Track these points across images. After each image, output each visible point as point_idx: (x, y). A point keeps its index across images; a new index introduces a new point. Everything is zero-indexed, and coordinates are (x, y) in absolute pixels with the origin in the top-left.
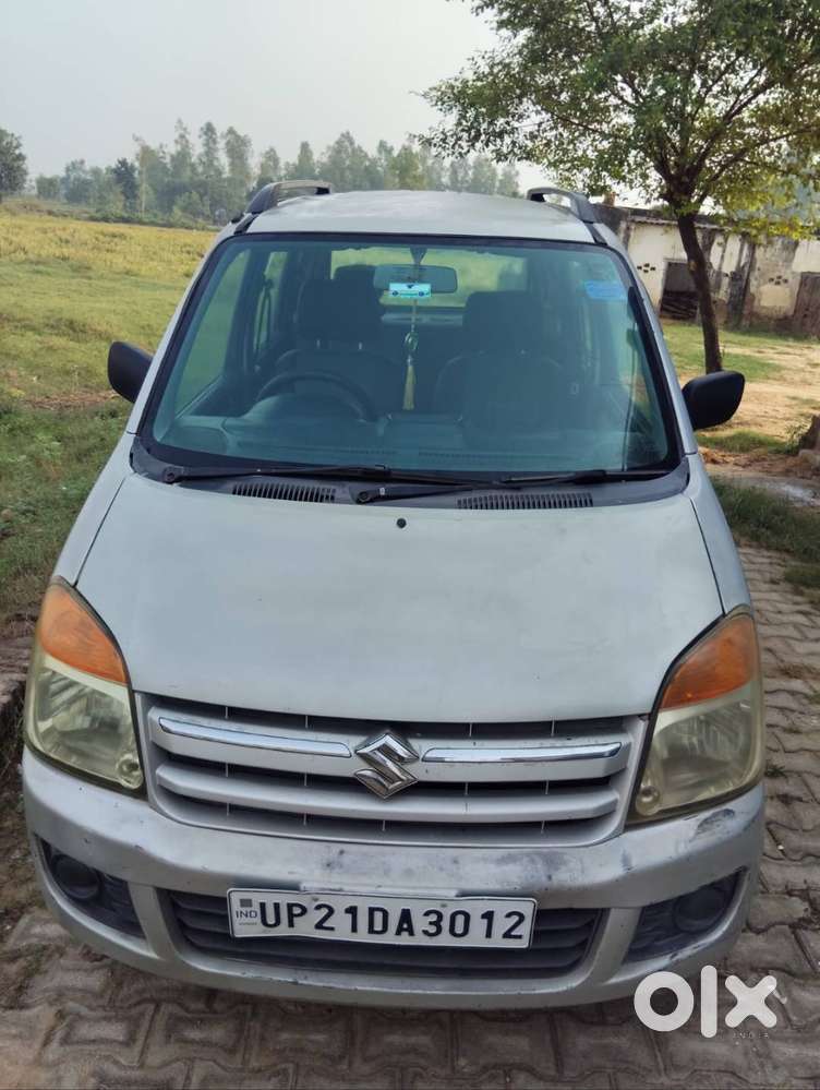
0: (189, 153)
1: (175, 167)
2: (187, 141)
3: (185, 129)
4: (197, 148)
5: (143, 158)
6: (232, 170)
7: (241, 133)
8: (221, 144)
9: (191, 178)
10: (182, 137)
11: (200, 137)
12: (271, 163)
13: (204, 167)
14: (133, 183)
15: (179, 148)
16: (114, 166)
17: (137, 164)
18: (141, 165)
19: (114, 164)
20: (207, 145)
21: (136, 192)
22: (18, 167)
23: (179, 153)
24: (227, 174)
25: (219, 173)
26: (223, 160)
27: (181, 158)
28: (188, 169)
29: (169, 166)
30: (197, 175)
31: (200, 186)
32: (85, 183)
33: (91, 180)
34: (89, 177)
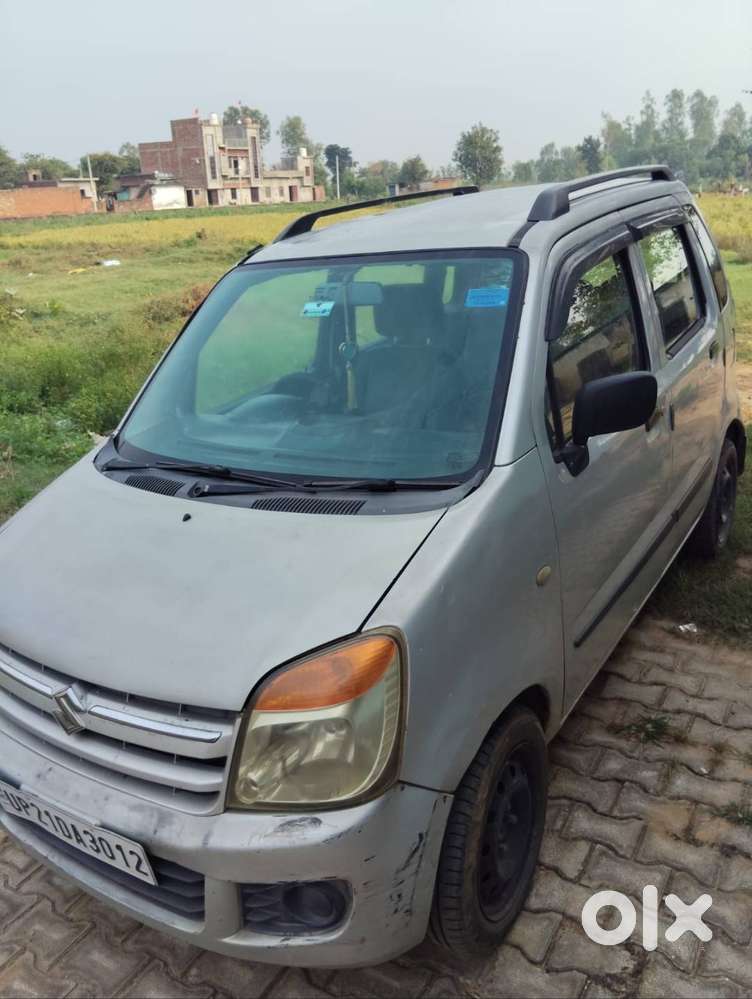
0: (653, 122)
1: (638, 137)
2: (653, 111)
3: (652, 100)
4: (662, 115)
5: (608, 134)
6: (695, 132)
7: (708, 94)
8: (687, 107)
9: (653, 146)
10: (648, 107)
11: (665, 104)
12: (736, 119)
13: (667, 132)
14: (597, 158)
15: (645, 117)
16: (581, 144)
17: (602, 140)
18: (607, 140)
19: (581, 143)
20: (671, 111)
21: (599, 165)
22: (495, 158)
23: (643, 123)
24: (690, 135)
25: (682, 135)
26: (688, 123)
27: (645, 128)
28: (651, 137)
29: (633, 137)
30: (661, 141)
31: (660, 151)
32: (557, 163)
33: (562, 160)
34: (560, 157)
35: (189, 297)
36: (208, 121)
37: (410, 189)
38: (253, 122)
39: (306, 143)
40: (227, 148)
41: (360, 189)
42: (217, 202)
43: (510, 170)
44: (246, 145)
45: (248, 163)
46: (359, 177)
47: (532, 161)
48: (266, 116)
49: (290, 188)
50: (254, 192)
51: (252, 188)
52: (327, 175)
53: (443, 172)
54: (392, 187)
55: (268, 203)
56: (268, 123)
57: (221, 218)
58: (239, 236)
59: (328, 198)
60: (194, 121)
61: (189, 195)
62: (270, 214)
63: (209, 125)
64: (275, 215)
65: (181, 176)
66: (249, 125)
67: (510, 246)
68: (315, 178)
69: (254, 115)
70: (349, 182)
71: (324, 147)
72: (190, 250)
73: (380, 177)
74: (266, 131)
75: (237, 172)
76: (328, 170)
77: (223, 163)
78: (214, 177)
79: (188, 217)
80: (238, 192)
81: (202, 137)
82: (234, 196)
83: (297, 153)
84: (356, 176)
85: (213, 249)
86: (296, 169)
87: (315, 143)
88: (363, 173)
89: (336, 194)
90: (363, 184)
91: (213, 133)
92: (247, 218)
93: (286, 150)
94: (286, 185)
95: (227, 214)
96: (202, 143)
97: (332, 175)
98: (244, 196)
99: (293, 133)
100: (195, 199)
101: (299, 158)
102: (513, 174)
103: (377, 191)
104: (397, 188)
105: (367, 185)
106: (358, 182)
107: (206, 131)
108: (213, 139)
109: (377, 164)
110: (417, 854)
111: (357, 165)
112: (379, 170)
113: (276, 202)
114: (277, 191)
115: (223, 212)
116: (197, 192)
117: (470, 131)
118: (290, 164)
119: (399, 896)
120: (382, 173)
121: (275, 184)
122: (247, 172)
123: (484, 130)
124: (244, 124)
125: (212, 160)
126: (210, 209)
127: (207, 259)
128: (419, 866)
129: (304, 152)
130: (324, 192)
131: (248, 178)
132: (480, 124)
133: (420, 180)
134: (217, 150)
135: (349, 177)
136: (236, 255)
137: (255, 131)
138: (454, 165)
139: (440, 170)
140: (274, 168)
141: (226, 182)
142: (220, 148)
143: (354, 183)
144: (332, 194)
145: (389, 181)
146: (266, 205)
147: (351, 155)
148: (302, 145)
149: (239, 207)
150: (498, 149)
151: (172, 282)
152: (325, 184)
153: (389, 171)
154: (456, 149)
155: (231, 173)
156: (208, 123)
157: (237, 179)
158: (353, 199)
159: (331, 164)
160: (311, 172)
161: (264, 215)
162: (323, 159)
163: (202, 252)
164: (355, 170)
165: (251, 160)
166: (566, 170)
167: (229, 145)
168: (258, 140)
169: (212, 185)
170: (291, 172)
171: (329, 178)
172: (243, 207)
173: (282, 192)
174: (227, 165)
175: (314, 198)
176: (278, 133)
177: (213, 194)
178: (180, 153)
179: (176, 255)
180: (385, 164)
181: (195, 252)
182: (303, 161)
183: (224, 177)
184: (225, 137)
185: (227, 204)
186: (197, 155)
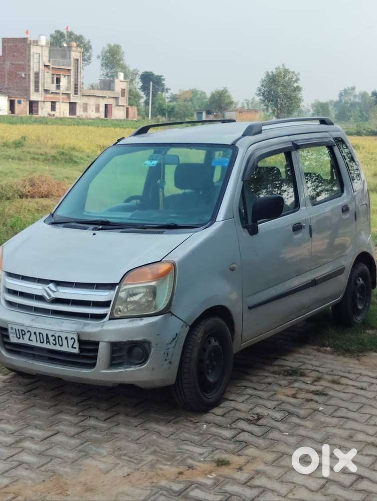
22: (295, 96)
32: (353, 105)
33: (358, 103)
34: (357, 100)
35: (27, 183)
36: (37, 42)
37: (216, 116)
38: (78, 46)
39: (124, 68)
40: (51, 66)
41: (171, 112)
42: (37, 112)
43: (310, 108)
44: (69, 65)
45: (69, 82)
46: (170, 101)
47: (331, 102)
48: (89, 42)
49: (106, 106)
50: (73, 107)
51: (70, 103)
52: (141, 97)
53: (248, 104)
54: (200, 113)
55: (84, 117)
56: (90, 47)
57: (41, 126)
58: (60, 143)
59: (140, 118)
60: (25, 40)
61: (12, 104)
62: (86, 127)
63: (37, 45)
64: (90, 128)
65: (6, 86)
66: (74, 49)
67: (232, 144)
68: (129, 99)
69: (79, 39)
70: (160, 105)
71: (140, 73)
72: (19, 150)
73: (190, 103)
74: (88, 54)
75: (58, 88)
76: (142, 93)
77: (47, 80)
78: (37, 90)
79: (11, 123)
80: (57, 105)
81: (29, 55)
82: (53, 108)
83: (115, 75)
84: (167, 100)
85: (40, 151)
86: (113, 90)
87: (131, 68)
88: (174, 98)
89: (147, 115)
90: (173, 109)
91: (40, 52)
92: (67, 129)
93: (105, 73)
94: (102, 103)
95: (47, 123)
96: (29, 60)
97: (145, 98)
98: (63, 110)
99: (112, 59)
100: (17, 107)
101: (116, 81)
102: (312, 111)
103: (186, 116)
104: (204, 114)
105: (176, 109)
106: (168, 107)
107: (34, 50)
108: (39, 57)
109: (187, 92)
110: (175, 340)
111: (169, 91)
112: (189, 96)
113: (92, 117)
114: (94, 108)
115: (43, 121)
116: (19, 102)
117: (274, 71)
118: (108, 85)
119: (168, 354)
120: (191, 100)
121: (92, 102)
122: (68, 88)
123: (286, 71)
124: (70, 47)
125: (37, 75)
126: (31, 118)
127: (34, 158)
128: (175, 345)
129: (121, 76)
130: (136, 112)
131: (68, 95)
132: (283, 65)
133: (225, 109)
134: (42, 67)
135: (161, 102)
136: (59, 157)
137: (78, 54)
138: (258, 99)
139: (245, 102)
140: (92, 87)
141: (47, 95)
142: (46, 66)
143: (165, 106)
144: (144, 114)
145: (197, 108)
146: (83, 119)
147: (163, 82)
148: (120, 69)
149: (57, 118)
150: (298, 89)
151: (6, 174)
152: (138, 105)
153: (198, 99)
154: (259, 85)
155: (53, 88)
156: (36, 43)
157: (58, 93)
158: (163, 120)
159: (145, 88)
160: (126, 94)
161: (82, 127)
162: (138, 83)
163: (29, 153)
164: (167, 95)
165: (72, 79)
166: (361, 111)
167: (54, 63)
168: (80, 61)
169: (34, 97)
170: (108, 92)
171: (142, 101)
172: (61, 119)
173: (98, 110)
174: (50, 80)
175: (127, 116)
176: (98, 57)
177: (34, 105)
178: (7, 66)
179: (8, 154)
180: (194, 92)
181: (23, 152)
182: (120, 84)
183: (46, 91)
184: (50, 57)
185: (46, 115)
186: (24, 69)
